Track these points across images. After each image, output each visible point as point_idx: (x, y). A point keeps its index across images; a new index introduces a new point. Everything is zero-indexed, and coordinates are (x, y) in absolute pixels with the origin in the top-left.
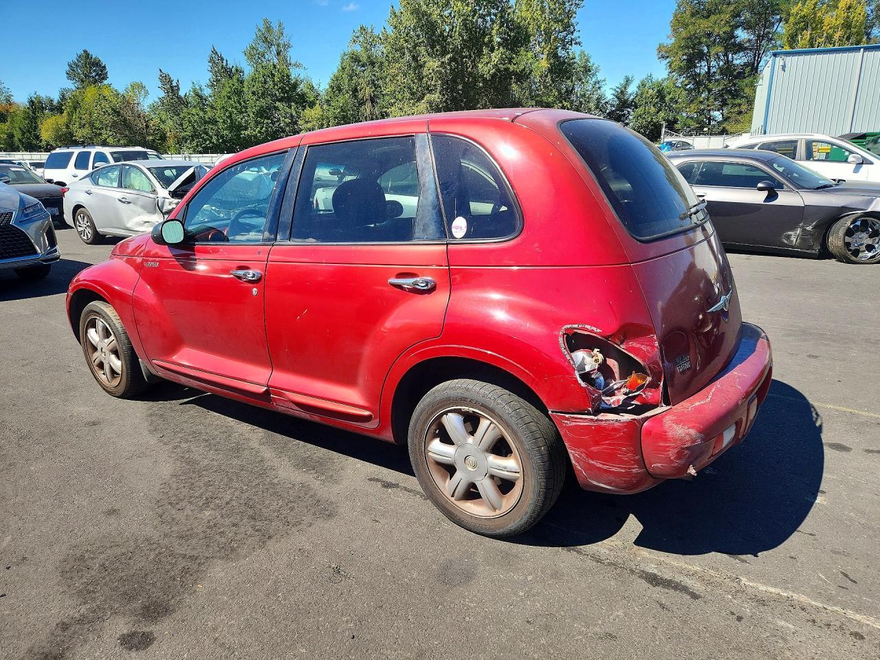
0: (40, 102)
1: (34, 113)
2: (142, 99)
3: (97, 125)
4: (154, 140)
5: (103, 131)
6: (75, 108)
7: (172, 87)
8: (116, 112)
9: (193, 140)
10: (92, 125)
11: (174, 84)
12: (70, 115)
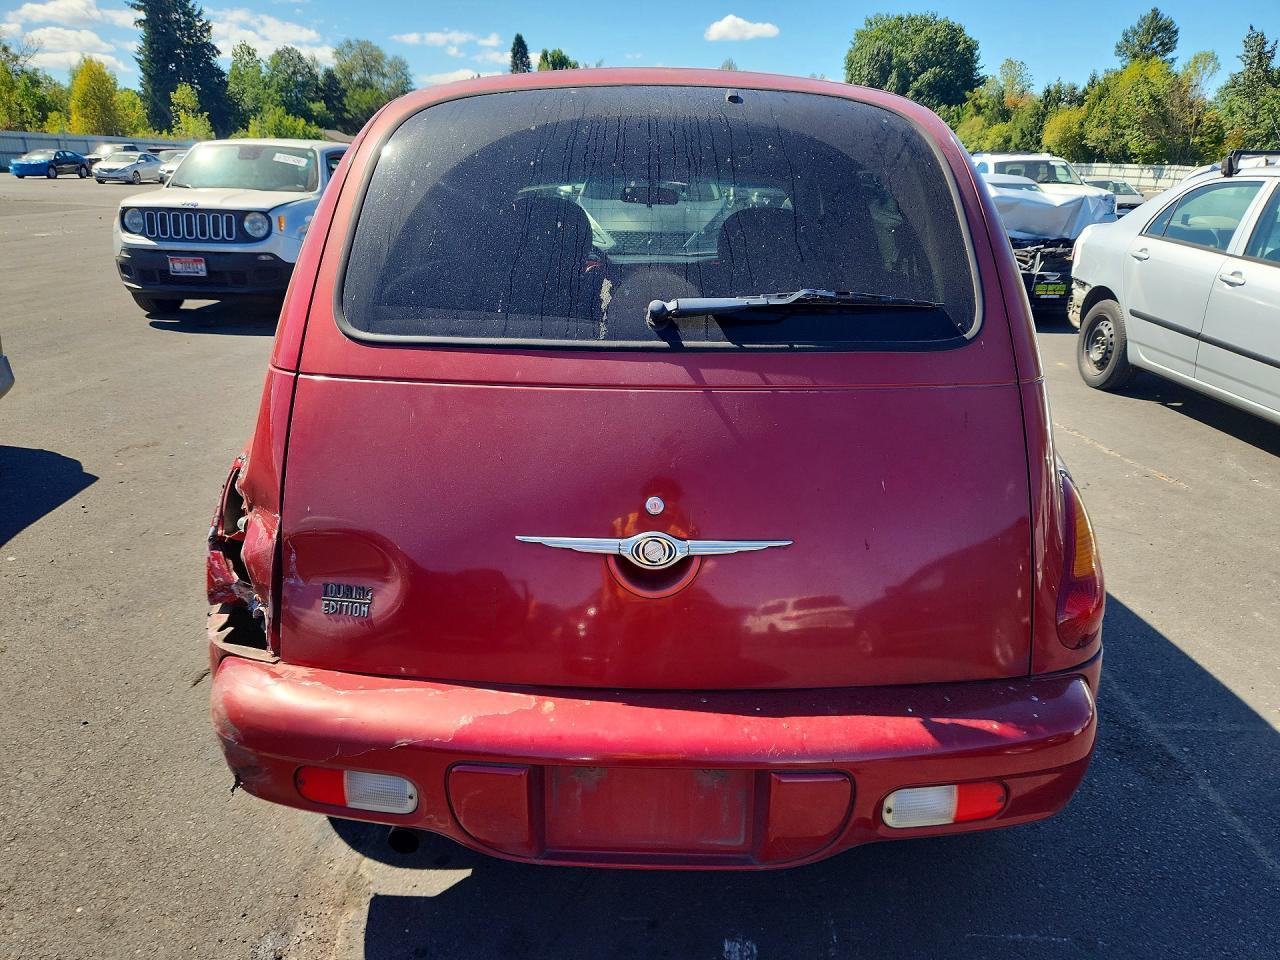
0: (1058, 92)
1: (1046, 107)
2: (1205, 77)
3: (1123, 121)
4: (1202, 144)
5: (1127, 132)
6: (1100, 98)
7: (1260, 54)
8: (1156, 100)
9: (1267, 142)
10: (1115, 121)
11: (1268, 48)
12: (1091, 108)
